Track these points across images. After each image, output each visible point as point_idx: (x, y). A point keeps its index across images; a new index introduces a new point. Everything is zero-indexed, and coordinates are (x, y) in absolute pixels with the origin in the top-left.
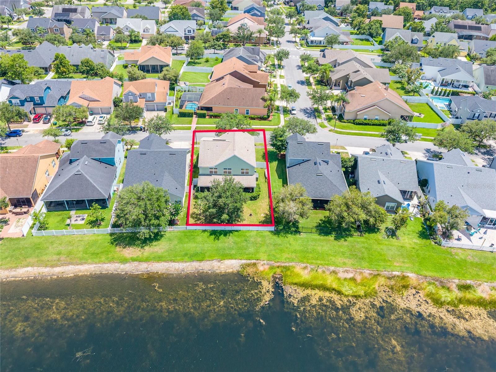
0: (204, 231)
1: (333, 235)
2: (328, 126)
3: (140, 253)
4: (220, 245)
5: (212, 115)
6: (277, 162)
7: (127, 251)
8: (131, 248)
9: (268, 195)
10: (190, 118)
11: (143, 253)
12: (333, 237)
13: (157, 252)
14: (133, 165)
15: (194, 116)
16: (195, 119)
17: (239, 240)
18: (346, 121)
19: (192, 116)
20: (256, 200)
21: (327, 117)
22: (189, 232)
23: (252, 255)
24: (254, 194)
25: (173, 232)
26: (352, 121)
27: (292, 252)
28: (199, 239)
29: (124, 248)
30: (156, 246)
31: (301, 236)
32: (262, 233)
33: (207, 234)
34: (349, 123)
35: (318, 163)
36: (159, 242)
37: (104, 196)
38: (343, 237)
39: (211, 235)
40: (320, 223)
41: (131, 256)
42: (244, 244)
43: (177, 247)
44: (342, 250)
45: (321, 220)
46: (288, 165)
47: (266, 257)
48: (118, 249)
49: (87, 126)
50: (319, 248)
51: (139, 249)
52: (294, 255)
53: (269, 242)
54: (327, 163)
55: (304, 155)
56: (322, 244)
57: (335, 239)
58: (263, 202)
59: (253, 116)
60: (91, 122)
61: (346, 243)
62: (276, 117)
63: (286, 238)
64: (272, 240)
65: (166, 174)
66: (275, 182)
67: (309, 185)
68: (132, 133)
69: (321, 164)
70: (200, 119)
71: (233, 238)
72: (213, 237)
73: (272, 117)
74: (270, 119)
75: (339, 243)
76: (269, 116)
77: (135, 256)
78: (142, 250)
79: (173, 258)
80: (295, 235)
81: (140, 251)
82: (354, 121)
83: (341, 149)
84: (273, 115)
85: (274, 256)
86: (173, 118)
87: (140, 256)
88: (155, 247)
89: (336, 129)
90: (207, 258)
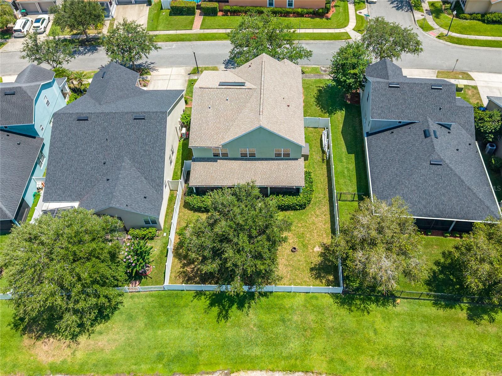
0: (199, 294)
1: (465, 306)
2: (436, 26)
3: (68, 352)
4: (230, 333)
5: (229, 11)
6: (344, 112)
7: (43, 346)
8: (51, 340)
9: (327, 196)
10: (191, 17)
11: (73, 354)
12: (465, 311)
13: (102, 350)
14: (64, 144)
15: (198, 12)
16: (198, 19)
17: (268, 318)
18: (468, 16)
19: (193, 14)
20: (304, 208)
21: (432, 8)
22: (169, 296)
23: (296, 359)
24: (300, 199)
25: (138, 298)
26: (479, 16)
27: (380, 354)
28: (188, 316)
29: (38, 338)
30: (101, 333)
31: (398, 309)
32: (317, 298)
33: (204, 302)
34: (474, 19)
35: (432, 134)
36: (109, 324)
37: (5, 215)
38: (485, 312)
39: (212, 304)
40: (434, 272)
41: (50, 360)
42: (280, 330)
43: (142, 337)
44: (486, 348)
45: (437, 263)
46: (367, 128)
47: (325, 365)
48: (26, 340)
49: (15, 37)
50: (437, 342)
51: (68, 341)
52: (384, 360)
53: (331, 325)
54: (448, 127)
55: (403, 111)
56: (443, 329)
57: (470, 318)
58: (318, 213)
59: (300, 10)
60: (20, 31)
61: (492, 329)
62: (341, 9)
63: (365, 313)
64: (338, 320)
65: (127, 162)
66: (341, 161)
67: (413, 188)
68: (89, 51)
69: (438, 134)
70: (207, 17)
71: (256, 314)
72: (215, 310)
73: (334, 9)
74: (330, 15)
75: (479, 329)
76: (328, 10)
77: (58, 360)
78: (73, 345)
79: (134, 367)
80: (384, 305)
81: (69, 346)
82: (483, 15)
83: (463, 78)
84: (335, 6)
85: (343, 362)
86: (161, 17)
87: (69, 360)
88: (100, 337)
89: (450, 33)
90: (202, 367)
